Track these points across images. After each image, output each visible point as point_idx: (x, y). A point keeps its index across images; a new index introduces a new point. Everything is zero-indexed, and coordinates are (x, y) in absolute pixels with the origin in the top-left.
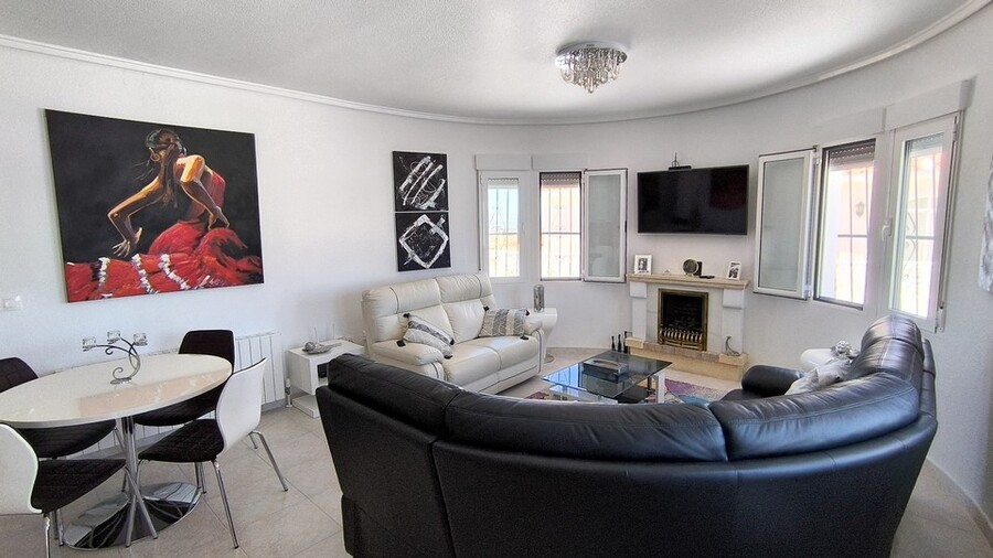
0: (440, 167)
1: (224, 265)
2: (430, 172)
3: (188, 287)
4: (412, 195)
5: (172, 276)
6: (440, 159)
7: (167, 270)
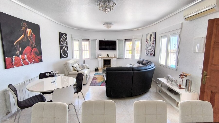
0: (66, 36)
1: (36, 57)
2: (65, 37)
3: (30, 63)
4: (62, 42)
5: (27, 60)
6: (66, 35)
7: (26, 59)
